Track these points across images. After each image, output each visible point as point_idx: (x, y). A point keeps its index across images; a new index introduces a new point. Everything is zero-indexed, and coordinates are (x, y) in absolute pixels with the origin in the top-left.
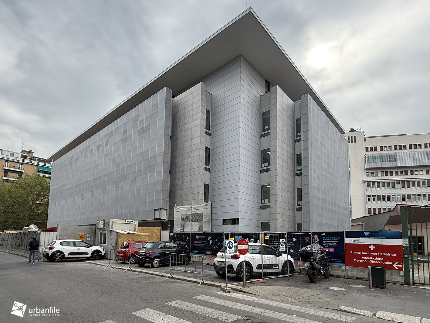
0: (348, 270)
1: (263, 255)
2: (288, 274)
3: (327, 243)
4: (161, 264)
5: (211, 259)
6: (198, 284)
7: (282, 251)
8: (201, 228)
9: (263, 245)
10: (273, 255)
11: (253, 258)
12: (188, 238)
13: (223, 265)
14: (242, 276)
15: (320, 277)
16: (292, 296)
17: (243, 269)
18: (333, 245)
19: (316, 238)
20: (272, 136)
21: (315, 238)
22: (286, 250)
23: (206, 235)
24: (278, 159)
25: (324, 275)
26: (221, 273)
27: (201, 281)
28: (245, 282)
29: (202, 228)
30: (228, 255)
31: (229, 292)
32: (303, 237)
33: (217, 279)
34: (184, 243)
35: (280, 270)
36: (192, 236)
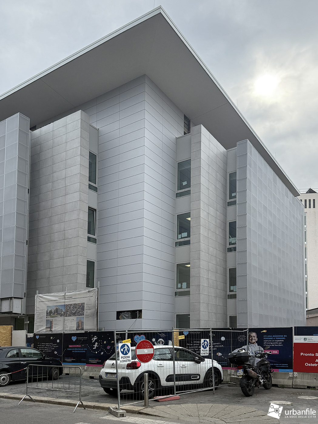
0: (297, 377)
1: (176, 362)
2: (212, 386)
3: (269, 343)
4: (11, 381)
5: (97, 369)
6: (74, 407)
7: (203, 355)
8: (80, 325)
9: (175, 347)
10: (191, 361)
11: (161, 366)
12: (58, 341)
13: (113, 378)
14: (143, 392)
15: (258, 388)
16: (217, 416)
17: (145, 383)
18: (277, 345)
19: (254, 337)
20: (193, 195)
21: (252, 337)
22: (210, 354)
23: (89, 335)
24: (202, 228)
25: (264, 385)
26: (111, 389)
27: (78, 403)
28: (148, 401)
29: (82, 325)
30: (121, 363)
31: (122, 415)
32: (236, 335)
33: (105, 398)
34: (53, 348)
35: (201, 381)
36: (66, 337)
